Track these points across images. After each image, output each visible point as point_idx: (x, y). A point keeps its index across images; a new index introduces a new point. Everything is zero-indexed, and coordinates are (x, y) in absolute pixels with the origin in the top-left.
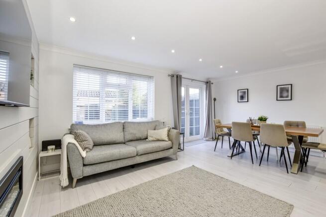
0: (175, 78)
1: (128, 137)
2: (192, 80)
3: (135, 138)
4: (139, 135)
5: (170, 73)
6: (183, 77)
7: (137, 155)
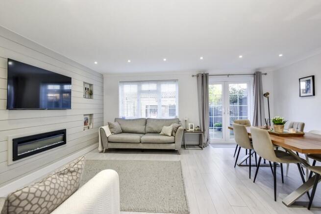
0: (200, 78)
1: (148, 130)
2: (228, 75)
3: (153, 131)
4: (155, 129)
5: (195, 74)
6: (210, 74)
7: (141, 142)
